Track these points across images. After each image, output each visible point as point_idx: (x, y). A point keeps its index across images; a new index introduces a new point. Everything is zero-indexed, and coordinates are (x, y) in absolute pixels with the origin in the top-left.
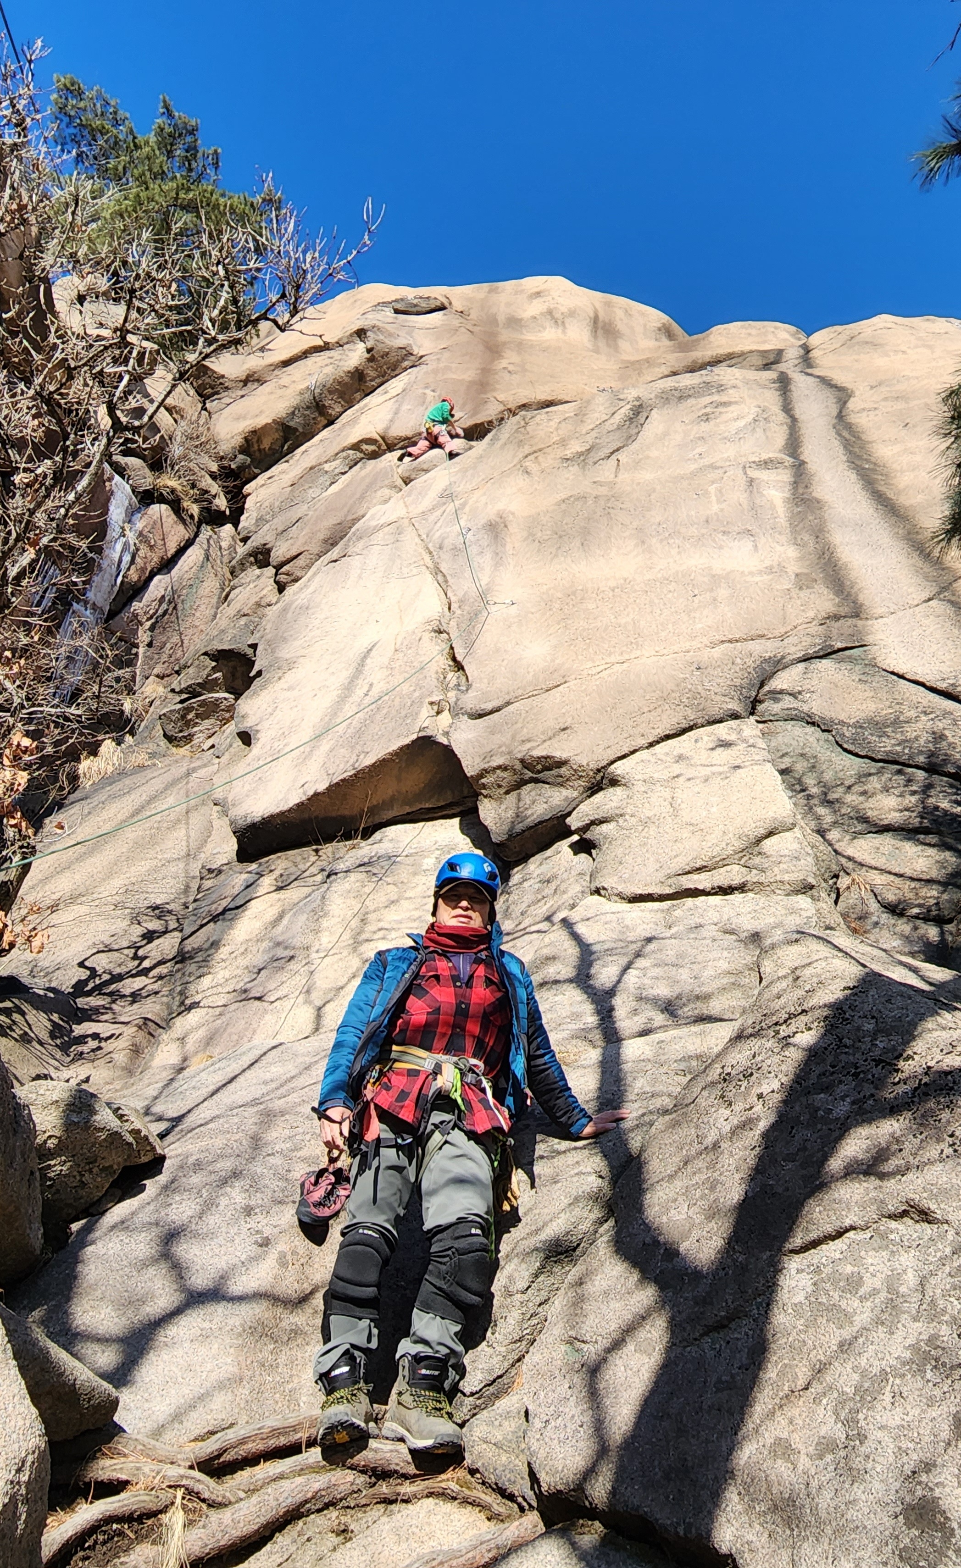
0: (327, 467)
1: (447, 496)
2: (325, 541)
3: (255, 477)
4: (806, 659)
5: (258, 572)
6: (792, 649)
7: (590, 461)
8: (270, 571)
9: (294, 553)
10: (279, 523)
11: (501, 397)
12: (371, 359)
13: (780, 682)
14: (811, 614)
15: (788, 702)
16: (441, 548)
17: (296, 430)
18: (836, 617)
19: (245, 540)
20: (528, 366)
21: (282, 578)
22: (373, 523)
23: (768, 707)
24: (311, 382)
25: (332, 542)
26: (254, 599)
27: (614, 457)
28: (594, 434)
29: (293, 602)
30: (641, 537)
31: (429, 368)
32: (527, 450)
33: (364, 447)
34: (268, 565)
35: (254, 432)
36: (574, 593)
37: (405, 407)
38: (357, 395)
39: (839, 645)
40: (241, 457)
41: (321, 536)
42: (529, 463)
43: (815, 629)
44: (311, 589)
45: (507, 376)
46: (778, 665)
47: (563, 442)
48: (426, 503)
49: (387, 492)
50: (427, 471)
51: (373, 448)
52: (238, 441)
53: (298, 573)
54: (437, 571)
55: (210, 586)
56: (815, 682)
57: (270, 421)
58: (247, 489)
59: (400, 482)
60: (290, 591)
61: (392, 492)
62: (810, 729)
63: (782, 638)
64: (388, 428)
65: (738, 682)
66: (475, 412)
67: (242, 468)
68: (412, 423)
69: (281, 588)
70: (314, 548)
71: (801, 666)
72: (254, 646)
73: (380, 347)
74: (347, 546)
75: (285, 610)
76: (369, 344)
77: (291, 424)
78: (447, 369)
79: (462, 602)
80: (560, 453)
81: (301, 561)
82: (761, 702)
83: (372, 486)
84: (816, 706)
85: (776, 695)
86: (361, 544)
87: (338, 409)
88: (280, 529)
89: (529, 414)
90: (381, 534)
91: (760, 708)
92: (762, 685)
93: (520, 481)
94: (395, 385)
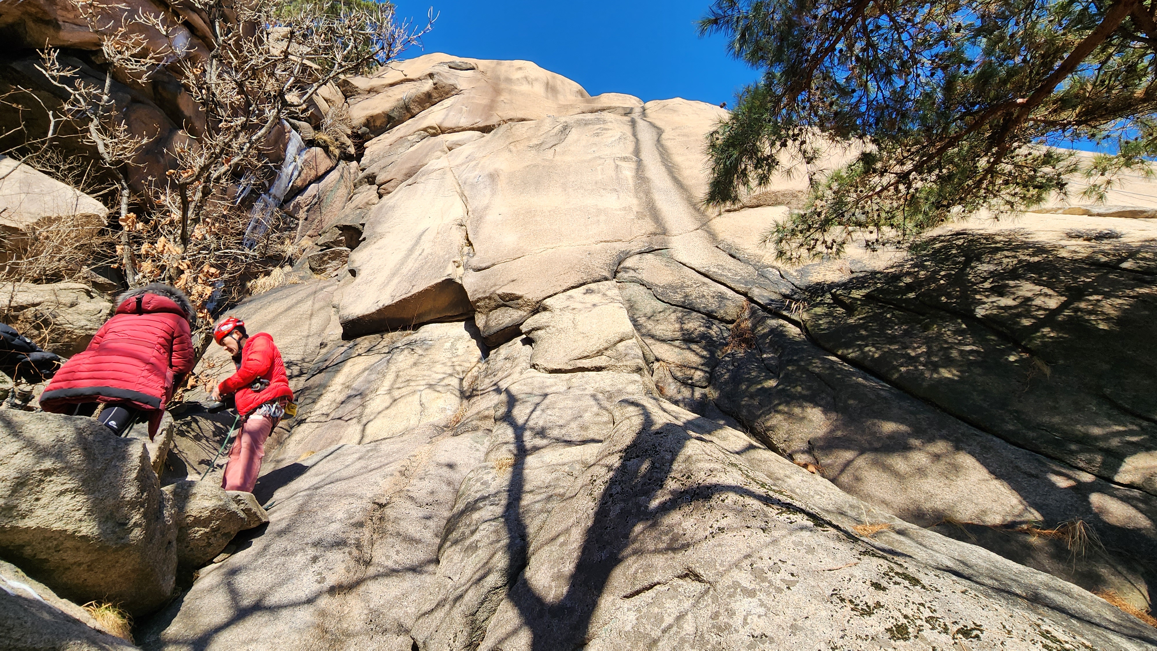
0: (409, 138)
1: (469, 158)
2: (406, 175)
3: (371, 139)
4: (640, 253)
5: (369, 186)
6: (634, 248)
7: (542, 149)
8: (375, 187)
9: (389, 178)
10: (382, 163)
11: (500, 114)
12: (436, 88)
13: (628, 263)
14: (643, 231)
15: (631, 273)
16: (465, 183)
17: (394, 118)
18: (655, 234)
19: (363, 170)
20: (514, 101)
21: (381, 191)
22: (431, 168)
23: (622, 275)
24: (403, 96)
25: (409, 175)
26: (366, 200)
27: (553, 148)
28: (544, 136)
29: (386, 204)
30: (564, 187)
31: (465, 96)
32: (511, 140)
33: (430, 130)
34: (374, 184)
35: (372, 117)
36: (530, 212)
37: (452, 113)
38: (428, 104)
39: (656, 247)
40: (364, 129)
41: (404, 171)
42: (511, 147)
43: (645, 239)
44: (396, 198)
45: (503, 105)
46: (627, 255)
47: (529, 139)
48: (459, 161)
49: (439, 153)
50: (461, 145)
51: (434, 131)
52: (363, 120)
53: (390, 190)
54: (462, 195)
55: (343, 191)
56: (644, 264)
57: (380, 112)
58: (366, 144)
59: (446, 149)
60: (385, 198)
61: (442, 154)
62: (642, 287)
63: (630, 242)
64: (442, 123)
65: (608, 262)
66: (486, 120)
67: (364, 134)
68: (454, 121)
69: (380, 196)
70: (400, 177)
71: (638, 256)
72: (363, 225)
73: (440, 83)
74: (417, 178)
75: (381, 208)
76: (435, 81)
77: (392, 115)
78: (473, 97)
79: (474, 211)
80: (527, 144)
81: (392, 183)
82: (619, 272)
83: (432, 149)
84: (644, 276)
85: (626, 269)
86: (424, 178)
87: (417, 110)
88: (382, 166)
89: (513, 124)
90: (434, 174)
91: (618, 275)
92: (619, 264)
93: (506, 155)
94: (447, 102)
